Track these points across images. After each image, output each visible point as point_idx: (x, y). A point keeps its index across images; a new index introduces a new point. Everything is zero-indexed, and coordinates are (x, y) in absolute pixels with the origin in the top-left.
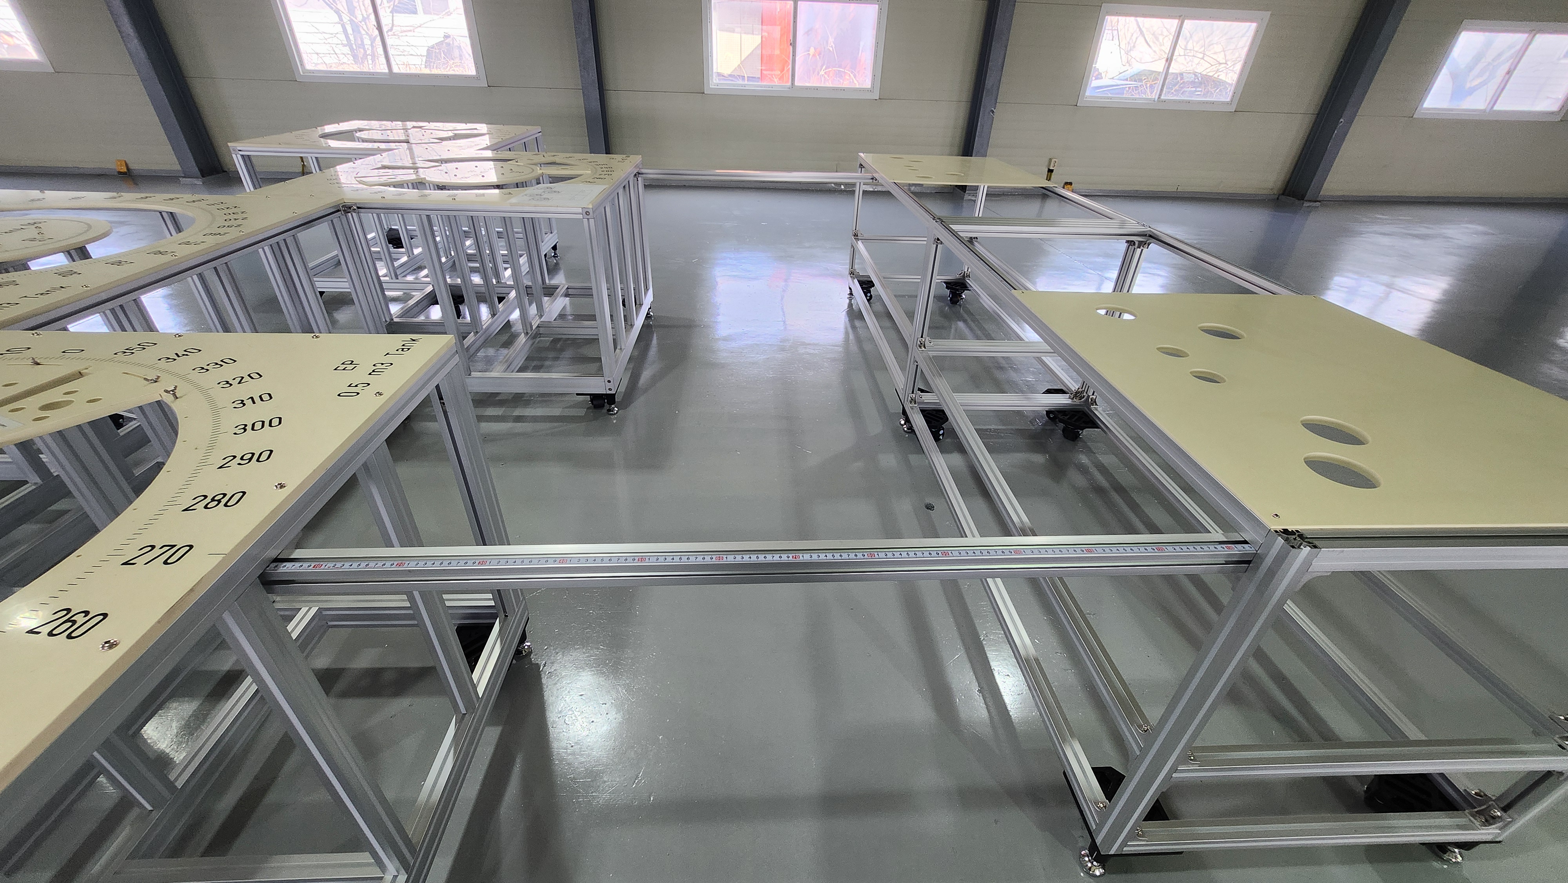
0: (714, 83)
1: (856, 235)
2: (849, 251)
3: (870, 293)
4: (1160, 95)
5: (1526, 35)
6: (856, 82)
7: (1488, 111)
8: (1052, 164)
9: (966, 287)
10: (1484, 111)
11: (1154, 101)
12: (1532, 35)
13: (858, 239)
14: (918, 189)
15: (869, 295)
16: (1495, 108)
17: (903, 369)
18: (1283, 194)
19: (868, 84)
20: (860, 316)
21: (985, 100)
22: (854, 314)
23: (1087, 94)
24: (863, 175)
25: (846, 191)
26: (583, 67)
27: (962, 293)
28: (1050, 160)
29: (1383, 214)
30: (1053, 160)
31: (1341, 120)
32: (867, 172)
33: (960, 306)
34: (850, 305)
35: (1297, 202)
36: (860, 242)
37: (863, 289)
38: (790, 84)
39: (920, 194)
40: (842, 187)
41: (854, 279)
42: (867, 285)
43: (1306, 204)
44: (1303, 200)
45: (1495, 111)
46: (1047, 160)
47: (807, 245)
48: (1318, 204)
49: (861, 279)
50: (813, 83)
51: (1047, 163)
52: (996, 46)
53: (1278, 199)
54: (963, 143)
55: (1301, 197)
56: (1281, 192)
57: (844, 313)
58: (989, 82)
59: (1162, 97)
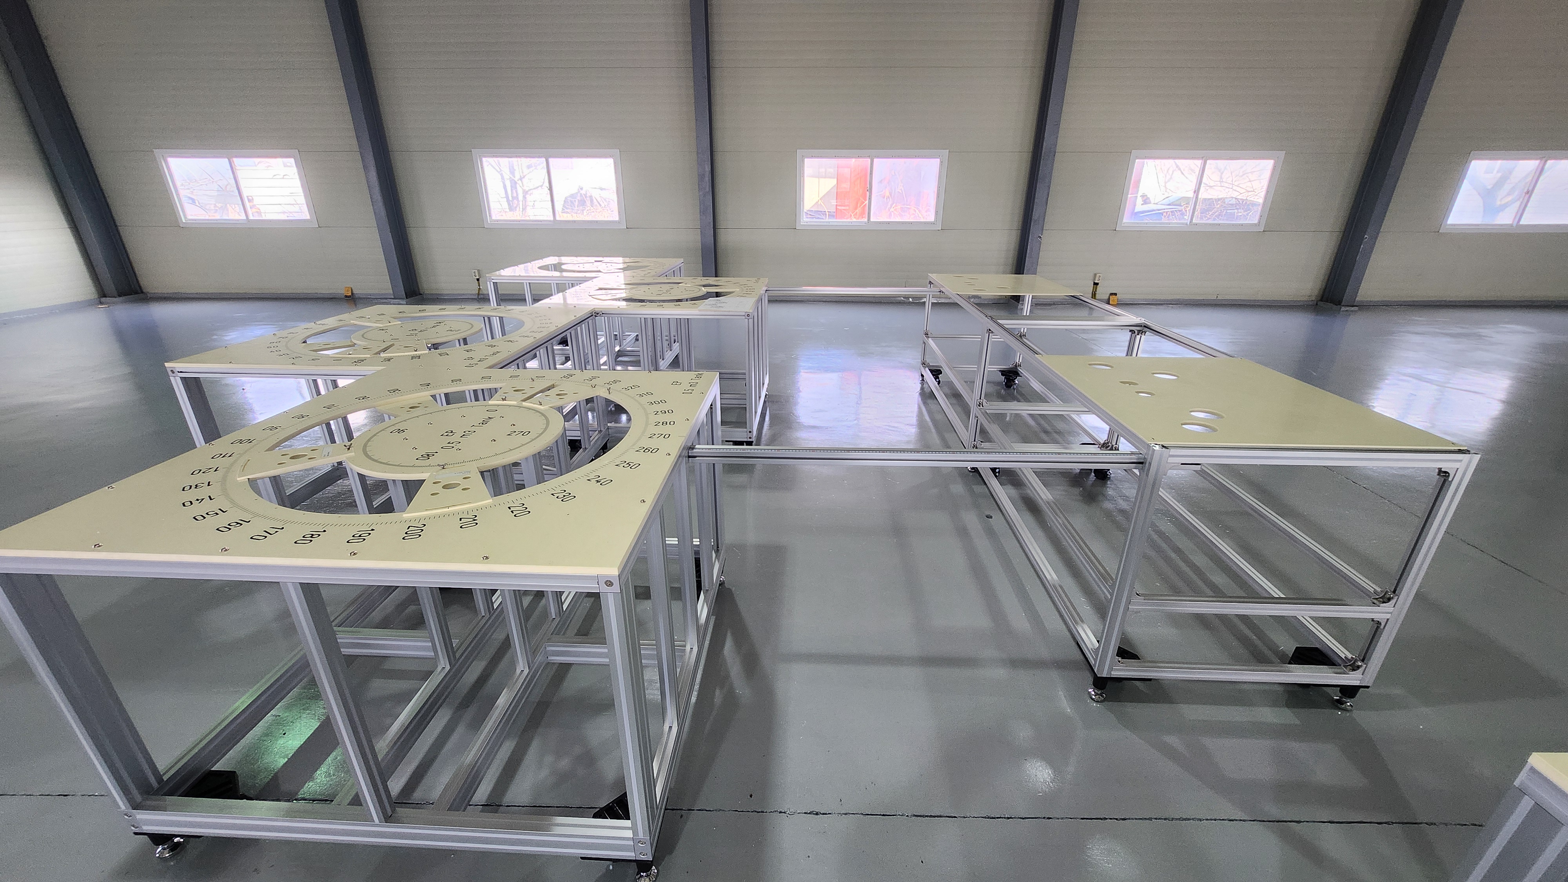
0: (804, 220)
1: (926, 334)
2: (921, 349)
3: (939, 378)
4: (1192, 219)
5: (1537, 162)
6: (920, 216)
7: (1515, 225)
8: (1097, 278)
9: (1018, 374)
10: (1511, 225)
11: (1187, 224)
12: (1543, 162)
13: (929, 337)
14: (977, 301)
15: (937, 380)
16: (1521, 223)
17: (967, 428)
18: (1321, 300)
19: (931, 218)
20: (932, 395)
21: (1033, 228)
22: (927, 396)
23: (1124, 221)
24: (933, 289)
25: (917, 303)
26: (703, 212)
27: (1015, 379)
28: (1095, 275)
29: (1420, 317)
30: (1098, 275)
31: (1366, 236)
32: (935, 286)
33: (1014, 389)
34: (922, 389)
35: (1335, 307)
36: (930, 339)
37: (933, 375)
38: (866, 220)
39: (982, 304)
40: (911, 300)
41: (925, 367)
42: (936, 373)
43: (1343, 309)
44: (1340, 304)
45: (1522, 225)
46: (1092, 275)
47: (884, 344)
48: (1356, 308)
49: (931, 368)
50: (884, 218)
51: (1092, 278)
52: (1041, 188)
53: (1317, 304)
54: (1015, 262)
55: (1339, 303)
56: (1319, 298)
57: (918, 394)
58: (1036, 215)
59: (1194, 221)
